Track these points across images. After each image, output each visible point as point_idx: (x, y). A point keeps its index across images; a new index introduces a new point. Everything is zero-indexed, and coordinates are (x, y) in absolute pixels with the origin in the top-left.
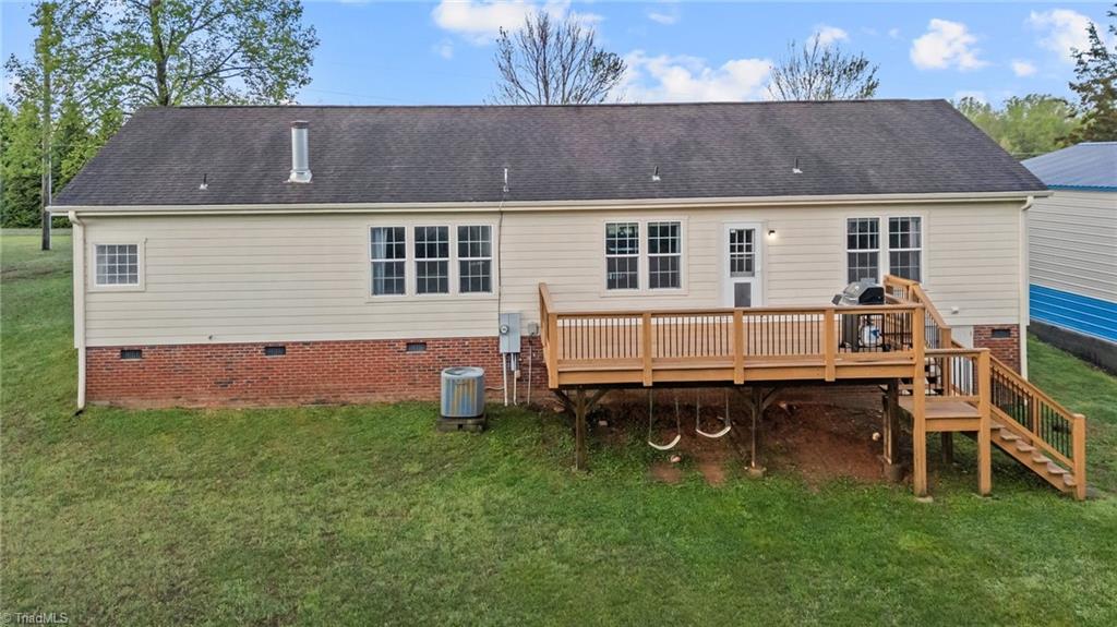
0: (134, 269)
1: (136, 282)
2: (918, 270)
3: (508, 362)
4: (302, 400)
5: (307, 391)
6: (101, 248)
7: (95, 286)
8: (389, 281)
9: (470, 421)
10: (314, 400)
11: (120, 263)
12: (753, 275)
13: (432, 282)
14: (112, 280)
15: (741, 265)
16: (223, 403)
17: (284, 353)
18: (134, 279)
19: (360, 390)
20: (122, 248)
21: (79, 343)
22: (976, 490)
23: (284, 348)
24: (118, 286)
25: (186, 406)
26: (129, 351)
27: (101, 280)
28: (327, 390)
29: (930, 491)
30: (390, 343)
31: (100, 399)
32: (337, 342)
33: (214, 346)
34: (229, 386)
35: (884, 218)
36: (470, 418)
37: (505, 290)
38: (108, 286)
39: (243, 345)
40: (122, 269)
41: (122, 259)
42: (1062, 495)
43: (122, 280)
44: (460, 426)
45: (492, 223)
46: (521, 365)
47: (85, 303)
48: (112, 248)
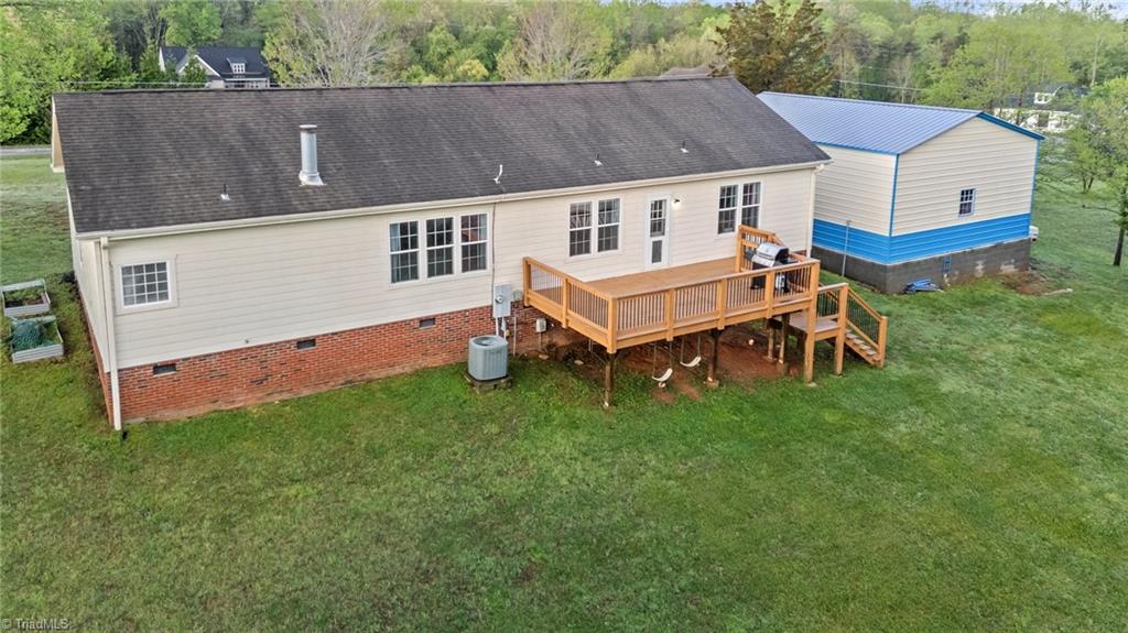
0: (164, 286)
1: (167, 298)
2: (756, 220)
3: (500, 325)
4: (332, 384)
5: (336, 375)
6: (127, 270)
7: (123, 308)
8: (404, 269)
9: (503, 381)
10: (343, 382)
11: (149, 282)
12: (663, 234)
13: (440, 266)
14: (141, 299)
15: (657, 227)
16: (260, 399)
17: (314, 345)
18: (164, 296)
19: (381, 366)
20: (150, 267)
21: (110, 365)
22: (833, 373)
23: (314, 340)
24: (147, 305)
25: (223, 408)
26: (161, 367)
27: (127, 301)
28: (354, 371)
29: (814, 380)
30: (406, 323)
31: (134, 417)
32: (362, 329)
33: (249, 348)
34: (265, 383)
35: (740, 184)
36: (500, 379)
37: (498, 266)
38: (136, 306)
39: (276, 344)
40: (151, 288)
41: (151, 278)
42: (872, 367)
43: (152, 298)
44: (495, 386)
45: (488, 212)
46: (509, 326)
47: (115, 326)
48: (139, 269)
